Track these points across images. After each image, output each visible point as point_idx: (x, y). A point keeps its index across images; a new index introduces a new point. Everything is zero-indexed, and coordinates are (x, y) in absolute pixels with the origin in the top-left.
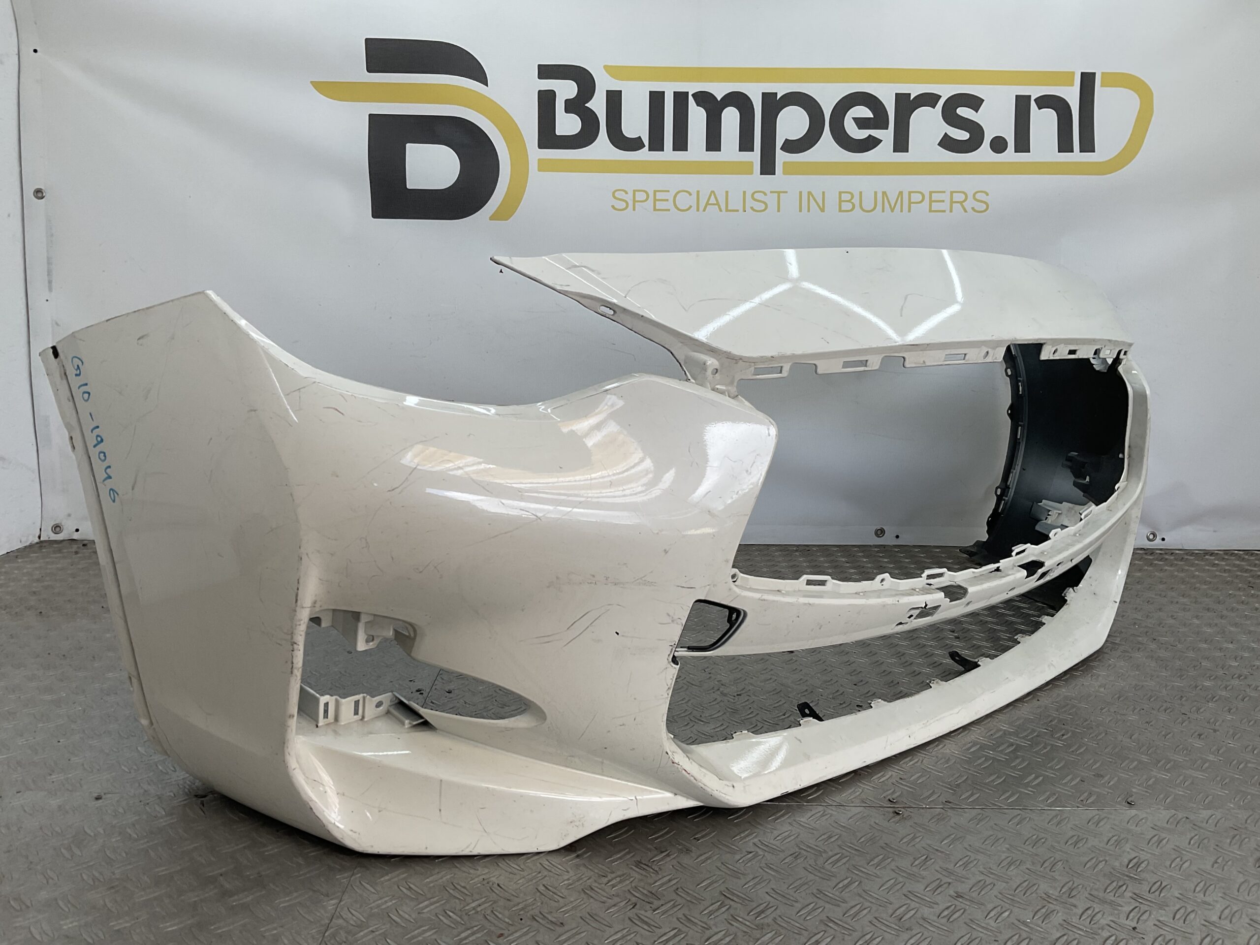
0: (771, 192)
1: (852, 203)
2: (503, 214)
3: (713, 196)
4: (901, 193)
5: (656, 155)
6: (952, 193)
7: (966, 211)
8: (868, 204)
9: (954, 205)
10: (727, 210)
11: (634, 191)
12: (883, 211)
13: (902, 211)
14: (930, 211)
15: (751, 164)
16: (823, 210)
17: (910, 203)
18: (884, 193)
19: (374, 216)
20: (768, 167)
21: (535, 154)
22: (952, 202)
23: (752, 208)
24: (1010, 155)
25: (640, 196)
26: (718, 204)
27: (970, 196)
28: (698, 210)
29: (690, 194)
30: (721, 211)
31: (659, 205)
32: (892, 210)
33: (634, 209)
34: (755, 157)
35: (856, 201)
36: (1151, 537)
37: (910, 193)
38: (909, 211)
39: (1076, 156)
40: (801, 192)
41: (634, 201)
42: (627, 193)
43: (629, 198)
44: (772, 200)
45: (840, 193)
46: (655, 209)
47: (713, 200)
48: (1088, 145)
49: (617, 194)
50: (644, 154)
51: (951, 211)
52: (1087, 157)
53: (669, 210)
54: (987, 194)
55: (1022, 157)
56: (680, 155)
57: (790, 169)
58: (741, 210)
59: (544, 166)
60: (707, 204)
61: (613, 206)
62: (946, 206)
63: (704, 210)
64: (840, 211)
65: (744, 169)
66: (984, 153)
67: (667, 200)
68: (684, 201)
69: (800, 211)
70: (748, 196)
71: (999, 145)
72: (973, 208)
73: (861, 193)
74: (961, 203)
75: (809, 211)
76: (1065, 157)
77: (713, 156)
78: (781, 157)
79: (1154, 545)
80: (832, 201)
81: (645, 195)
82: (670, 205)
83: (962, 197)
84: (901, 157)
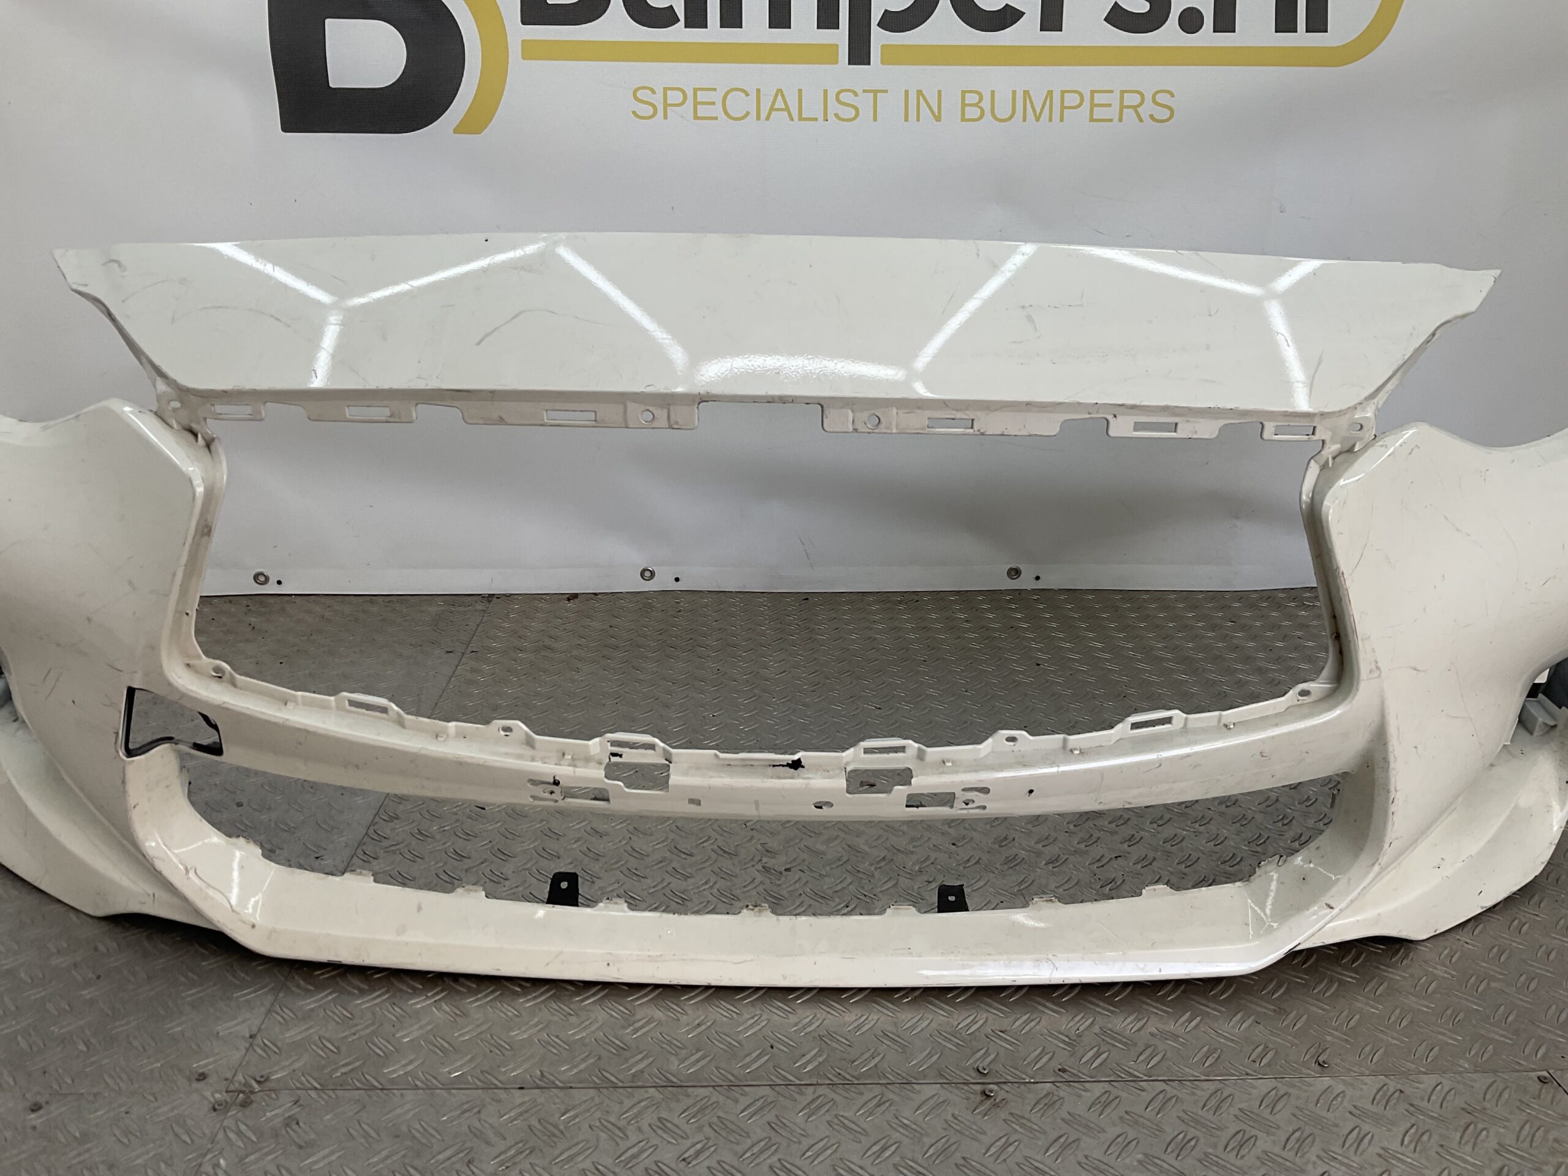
0: (864, 91)
1: (981, 108)
2: (473, 124)
3: (780, 97)
4: (1050, 93)
5: (696, 35)
6: (1123, 92)
7: (1141, 120)
8: (1003, 111)
9: (1125, 110)
10: (801, 118)
11: (665, 90)
12: (1024, 120)
13: (1050, 120)
14: (1092, 120)
15: (835, 47)
16: (938, 118)
17: (1063, 107)
18: (1026, 93)
19: (285, 129)
20: (859, 53)
21: (518, 32)
22: (1122, 107)
23: (836, 115)
24: (1206, 35)
25: (674, 97)
26: (787, 109)
27: (1148, 97)
28: (758, 118)
29: (747, 95)
30: (792, 119)
31: (702, 111)
32: (1038, 119)
33: (665, 117)
34: (840, 37)
35: (986, 104)
37: (1063, 92)
38: (1062, 120)
39: (1301, 38)
40: (907, 92)
41: (666, 105)
42: (654, 92)
43: (658, 99)
44: (865, 103)
45: (964, 92)
46: (696, 117)
47: (780, 104)
48: (1318, 22)
49: (639, 94)
50: (678, 33)
51: (1120, 120)
52: (1316, 39)
53: (716, 118)
54: (1172, 95)
55: (1224, 39)
56: (731, 35)
57: (892, 56)
58: (821, 118)
59: (531, 51)
60: (772, 109)
61: (634, 113)
62: (1113, 112)
63: (768, 118)
64: (963, 119)
65: (823, 55)
66: (1170, 33)
67: (713, 103)
68: (738, 104)
69: (906, 120)
70: (832, 96)
71: (1191, 21)
72: (1151, 116)
73: (993, 92)
74: (1135, 108)
75: (918, 120)
76: (1286, 39)
77: (780, 35)
78: (879, 37)
80: (952, 103)
81: (680, 94)
82: (717, 110)
83: (1137, 99)
84: (1051, 38)
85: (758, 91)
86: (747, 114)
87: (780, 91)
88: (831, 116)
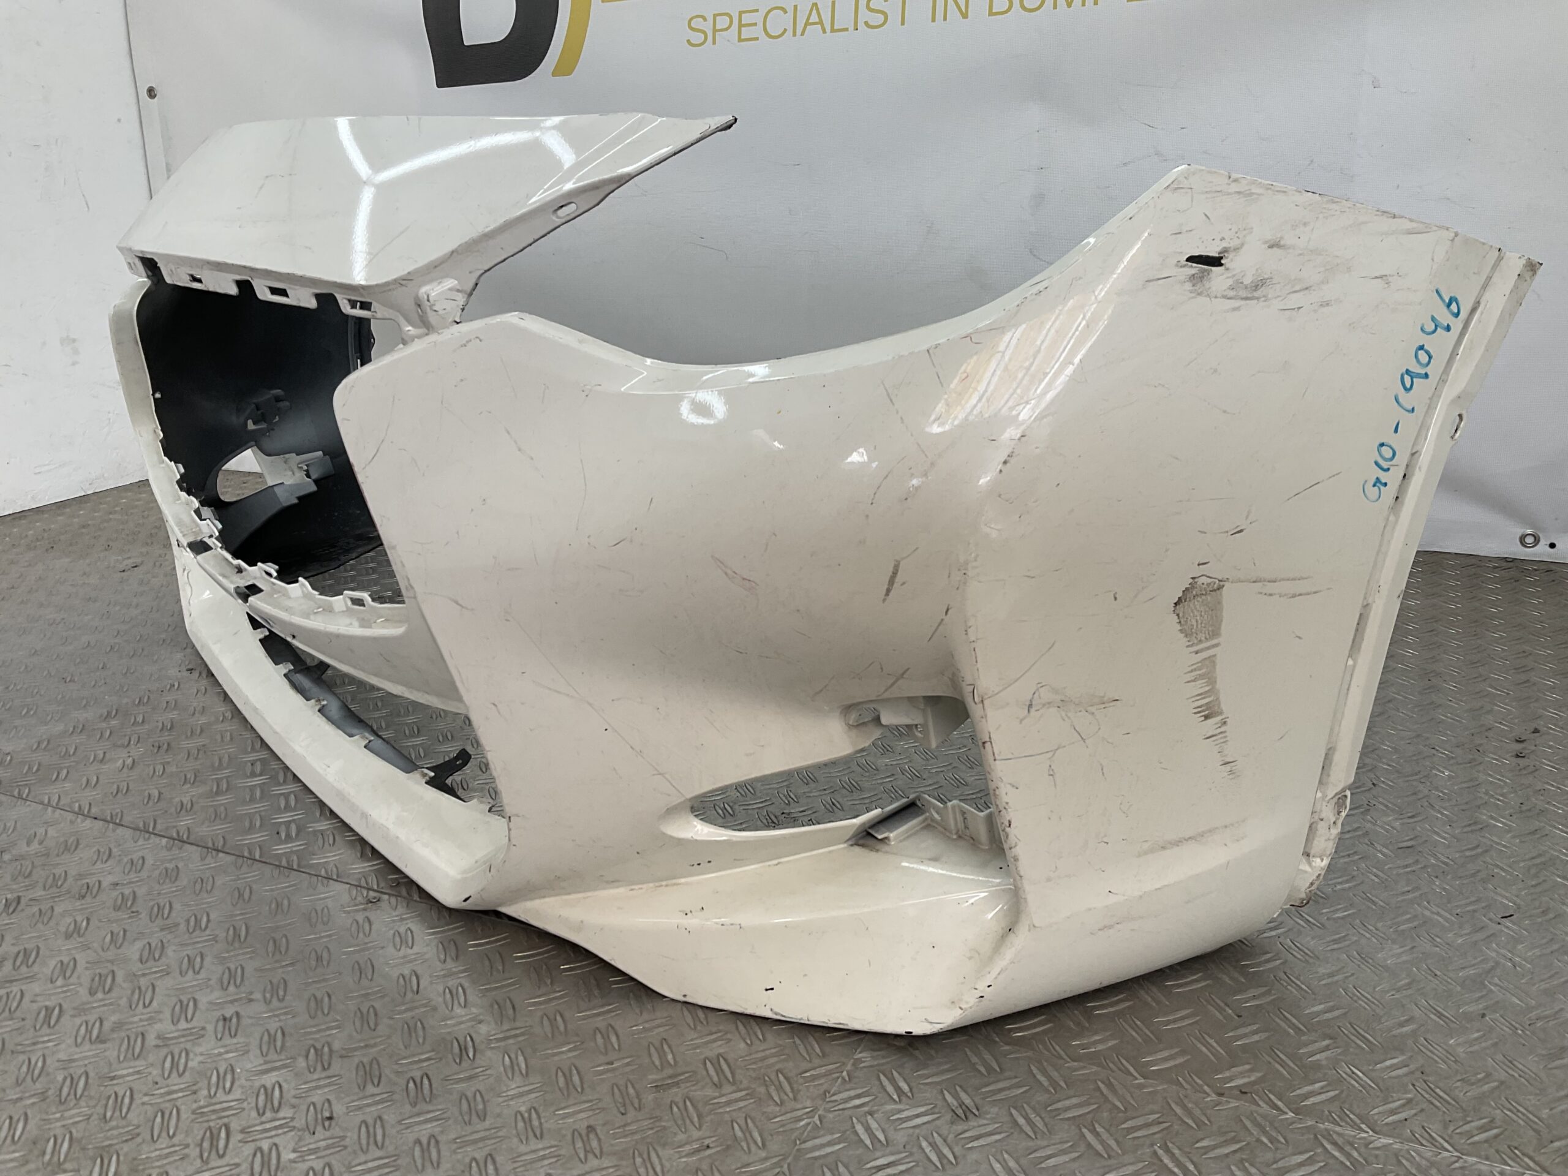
2: (565, 68)
3: (814, 11)
10: (833, 30)
11: (715, 16)
12: (1055, 6)
16: (965, 16)
19: (439, 86)
23: (866, 23)
25: (722, 22)
26: (821, 22)
28: (794, 34)
29: (786, 12)
30: (824, 32)
31: (746, 33)
32: (1069, 4)
33: (714, 43)
36: (1529, 540)
41: (715, 31)
42: (705, 19)
43: (708, 27)
44: (893, 7)
46: (740, 40)
47: (814, 18)
49: (692, 24)
53: (757, 39)
58: (851, 28)
60: (807, 24)
61: (688, 41)
63: (802, 34)
64: (991, 14)
67: (755, 24)
68: (776, 23)
69: (933, 20)
70: (862, 4)
75: (945, 19)
79: (1535, 555)
81: (727, 19)
82: (758, 31)
85: (796, 7)
86: (785, 30)
87: (815, 5)
88: (861, 25)
